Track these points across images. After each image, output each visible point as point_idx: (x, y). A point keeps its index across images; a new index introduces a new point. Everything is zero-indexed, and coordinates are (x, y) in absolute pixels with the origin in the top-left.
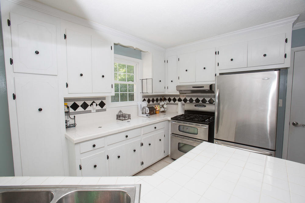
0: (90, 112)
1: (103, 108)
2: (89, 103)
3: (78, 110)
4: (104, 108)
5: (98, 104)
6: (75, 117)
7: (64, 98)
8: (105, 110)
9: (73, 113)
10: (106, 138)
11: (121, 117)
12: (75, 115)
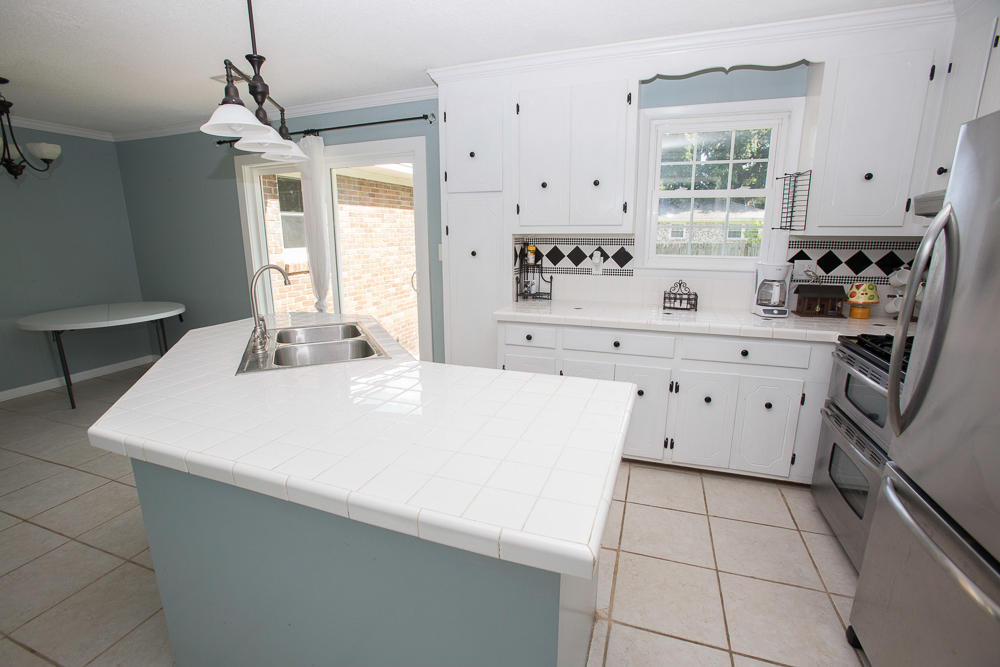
0: (588, 272)
1: (625, 267)
2: (587, 250)
3: (561, 264)
4: (627, 266)
5: (611, 255)
6: (551, 278)
7: (514, 235)
8: (630, 273)
9: (549, 270)
10: (560, 329)
11: (679, 299)
12: (553, 275)
